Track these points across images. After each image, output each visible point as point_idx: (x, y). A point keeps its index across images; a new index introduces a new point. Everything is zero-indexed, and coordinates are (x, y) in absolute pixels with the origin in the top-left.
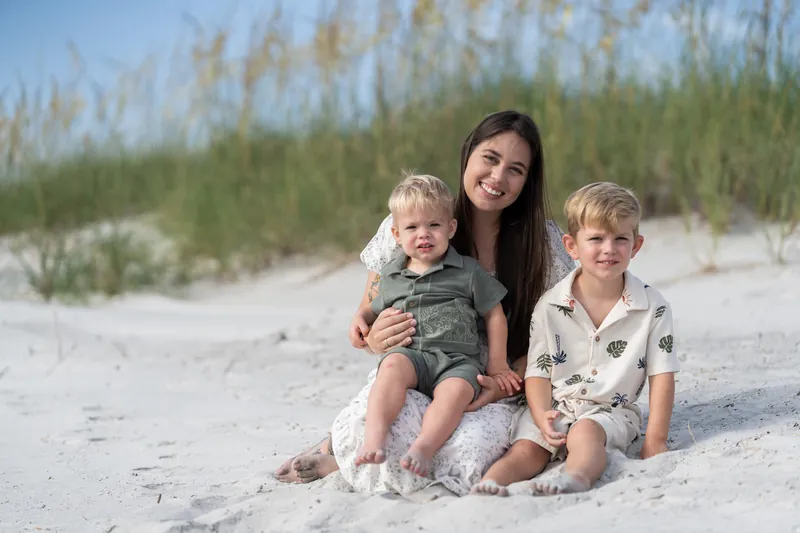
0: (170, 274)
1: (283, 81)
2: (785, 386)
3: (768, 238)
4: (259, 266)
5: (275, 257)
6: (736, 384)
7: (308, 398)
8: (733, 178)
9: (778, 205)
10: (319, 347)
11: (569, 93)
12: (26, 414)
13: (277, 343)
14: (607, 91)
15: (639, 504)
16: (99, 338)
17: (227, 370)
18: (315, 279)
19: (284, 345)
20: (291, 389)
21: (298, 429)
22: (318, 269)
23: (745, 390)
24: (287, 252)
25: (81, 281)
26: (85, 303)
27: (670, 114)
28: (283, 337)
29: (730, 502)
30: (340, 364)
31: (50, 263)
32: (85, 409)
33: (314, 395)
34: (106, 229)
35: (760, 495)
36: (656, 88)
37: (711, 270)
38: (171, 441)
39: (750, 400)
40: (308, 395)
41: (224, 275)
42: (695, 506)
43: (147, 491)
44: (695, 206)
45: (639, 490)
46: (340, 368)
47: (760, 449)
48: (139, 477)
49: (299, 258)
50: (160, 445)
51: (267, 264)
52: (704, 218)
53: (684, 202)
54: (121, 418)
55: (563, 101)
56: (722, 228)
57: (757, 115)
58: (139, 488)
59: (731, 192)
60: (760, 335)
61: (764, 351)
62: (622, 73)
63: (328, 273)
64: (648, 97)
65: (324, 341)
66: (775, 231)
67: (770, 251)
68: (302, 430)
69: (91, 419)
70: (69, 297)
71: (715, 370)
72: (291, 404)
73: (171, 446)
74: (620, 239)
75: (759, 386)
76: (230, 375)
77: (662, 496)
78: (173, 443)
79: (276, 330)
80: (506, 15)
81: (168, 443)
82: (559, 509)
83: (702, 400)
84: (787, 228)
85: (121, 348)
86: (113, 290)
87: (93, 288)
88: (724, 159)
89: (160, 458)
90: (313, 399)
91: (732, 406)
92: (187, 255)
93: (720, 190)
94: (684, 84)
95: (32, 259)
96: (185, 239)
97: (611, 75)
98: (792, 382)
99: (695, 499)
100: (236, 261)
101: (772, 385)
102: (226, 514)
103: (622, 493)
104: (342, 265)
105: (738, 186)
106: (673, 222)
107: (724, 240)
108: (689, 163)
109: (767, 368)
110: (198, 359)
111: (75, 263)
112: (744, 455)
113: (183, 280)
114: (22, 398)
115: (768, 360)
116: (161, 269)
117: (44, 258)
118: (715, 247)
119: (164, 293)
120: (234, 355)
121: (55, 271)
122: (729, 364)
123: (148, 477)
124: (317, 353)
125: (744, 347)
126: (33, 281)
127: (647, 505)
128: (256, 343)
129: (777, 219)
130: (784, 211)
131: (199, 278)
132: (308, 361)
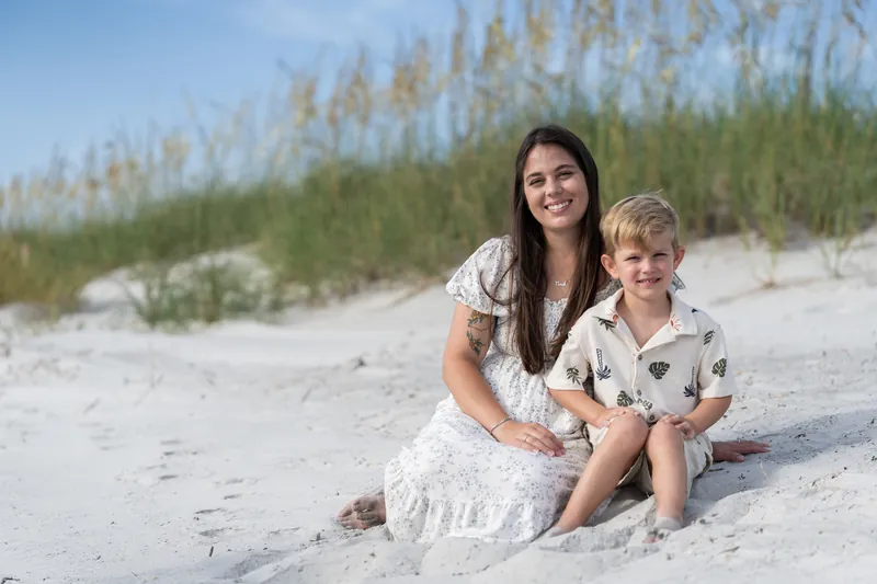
0: (265, 300)
1: (365, 120)
2: (857, 413)
3: (825, 255)
4: (347, 292)
5: (362, 281)
6: (805, 410)
7: (377, 429)
8: (789, 197)
9: (832, 222)
10: (395, 372)
11: (631, 122)
12: (105, 448)
13: (356, 368)
14: (666, 118)
15: (712, 557)
16: (192, 365)
17: (305, 398)
18: (398, 302)
19: (362, 371)
20: (362, 419)
21: (365, 463)
22: (402, 293)
23: (816, 417)
24: (373, 277)
25: (182, 309)
26: (187, 330)
27: (726, 139)
28: (362, 364)
29: (812, 555)
30: (411, 392)
31: (155, 293)
32: (164, 443)
33: (384, 426)
34: (204, 261)
35: (844, 547)
36: (711, 114)
37: (770, 286)
38: (240, 478)
39: (822, 429)
40: (378, 426)
41: (314, 300)
42: (772, 561)
43: (204, 538)
44: (753, 226)
45: (712, 540)
46: (412, 396)
47: (838, 489)
48: (200, 522)
49: (383, 283)
50: (228, 483)
51: (355, 290)
52: (761, 236)
53: (742, 221)
54: (195, 453)
55: (625, 129)
56: (779, 245)
57: (809, 138)
58: (197, 536)
59: (787, 211)
60: (824, 354)
61: (830, 372)
62: (680, 102)
63: (410, 296)
64: (705, 123)
65: (400, 366)
66: (830, 246)
67: (827, 266)
68: (368, 465)
69: (167, 454)
70: (171, 324)
71: (784, 395)
72: (361, 436)
73: (237, 485)
74: (658, 255)
75: (830, 412)
76: (308, 404)
77: (737, 548)
78: (241, 481)
79: (356, 354)
80: (570, 53)
81: (235, 481)
82: (627, 562)
83: (773, 430)
84: (842, 243)
85: (210, 377)
86: (212, 318)
87: (194, 316)
88: (779, 180)
89: (225, 498)
90: (382, 430)
91: (804, 436)
92: (281, 282)
93: (776, 208)
94: (738, 110)
95: (138, 290)
96: (280, 267)
97: (670, 104)
98: (863, 407)
99: (774, 552)
100: (325, 287)
101: (842, 411)
102: (276, 570)
103: (693, 543)
104: (423, 288)
105: (793, 205)
106: (732, 240)
107: (782, 256)
108: (745, 185)
109: (836, 391)
110: (281, 387)
111: (177, 293)
112: (821, 495)
113: (277, 306)
114: (107, 430)
115: (836, 382)
116: (257, 296)
117: (149, 289)
118: (774, 263)
119: (259, 319)
120: (314, 383)
121: (159, 301)
122: (796, 387)
123: (211, 521)
124: (394, 378)
125: (810, 367)
126: (139, 310)
127: (721, 558)
128: (337, 368)
129: (832, 234)
130: (838, 228)
131: (292, 303)
132: (383, 388)
